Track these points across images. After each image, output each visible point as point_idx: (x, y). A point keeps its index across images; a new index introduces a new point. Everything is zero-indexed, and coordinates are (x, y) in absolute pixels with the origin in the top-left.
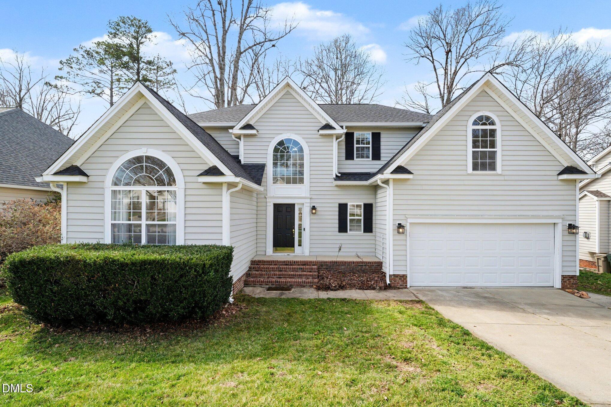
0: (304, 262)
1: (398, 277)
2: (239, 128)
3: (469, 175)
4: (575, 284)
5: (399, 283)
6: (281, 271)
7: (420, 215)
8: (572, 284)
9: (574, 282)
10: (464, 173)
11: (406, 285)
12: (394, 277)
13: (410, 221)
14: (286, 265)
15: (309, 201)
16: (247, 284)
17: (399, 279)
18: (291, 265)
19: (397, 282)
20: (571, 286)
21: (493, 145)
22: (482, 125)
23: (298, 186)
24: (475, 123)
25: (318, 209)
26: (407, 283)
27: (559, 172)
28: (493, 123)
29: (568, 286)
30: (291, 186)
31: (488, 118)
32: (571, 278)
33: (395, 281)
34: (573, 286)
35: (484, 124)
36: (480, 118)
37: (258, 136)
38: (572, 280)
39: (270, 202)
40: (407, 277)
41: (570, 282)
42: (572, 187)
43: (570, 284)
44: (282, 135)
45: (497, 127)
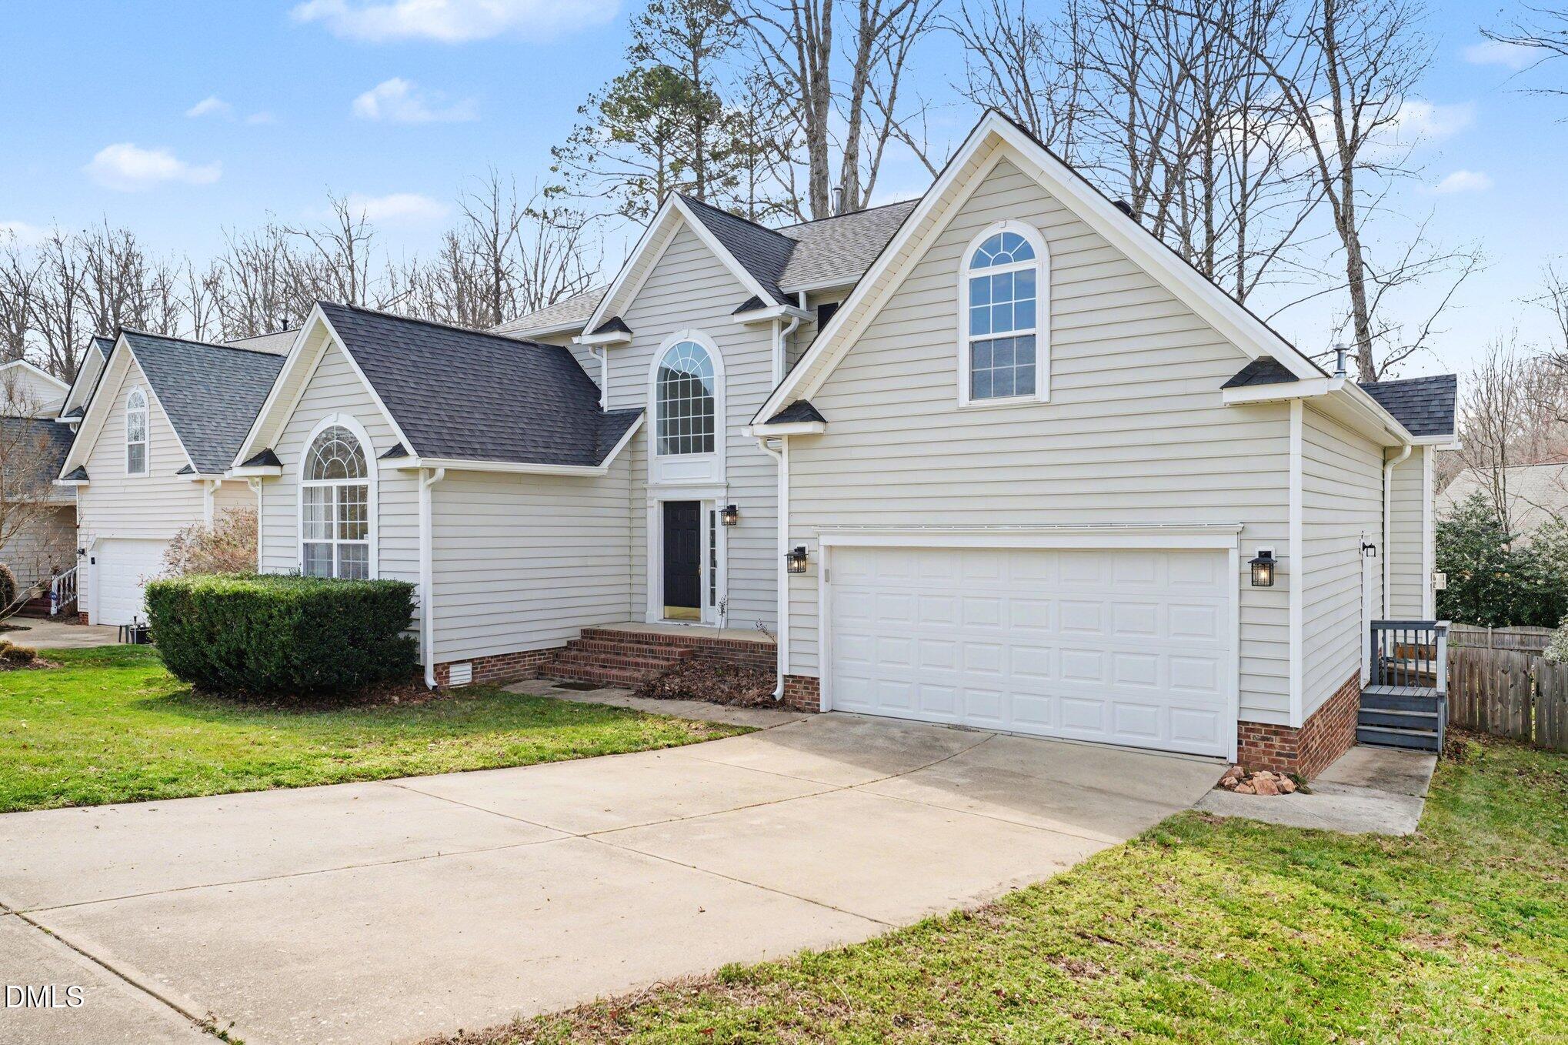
0: (669, 637)
1: (800, 682)
2: (590, 331)
3: (963, 411)
4: (1288, 756)
5: (802, 698)
6: (618, 654)
7: (843, 526)
8: (1279, 754)
9: (1283, 748)
10: (949, 407)
11: (818, 705)
12: (792, 680)
13: (825, 540)
14: (639, 642)
15: (723, 493)
16: (542, 674)
17: (806, 688)
18: (647, 643)
19: (799, 694)
20: (1274, 761)
21: (1027, 316)
22: (997, 262)
23: (703, 456)
24: (979, 261)
25: (742, 513)
26: (819, 700)
27: (1228, 379)
28: (1027, 253)
29: (1265, 760)
30: (681, 458)
31: (1012, 239)
32: (1276, 733)
33: (796, 692)
34: (1282, 762)
35: (1005, 260)
36: (991, 245)
37: (633, 344)
38: (1276, 741)
39: (652, 499)
40: (818, 684)
41: (1271, 746)
42: (1274, 428)
43: (1270, 754)
44: (671, 335)
45: (1039, 263)
